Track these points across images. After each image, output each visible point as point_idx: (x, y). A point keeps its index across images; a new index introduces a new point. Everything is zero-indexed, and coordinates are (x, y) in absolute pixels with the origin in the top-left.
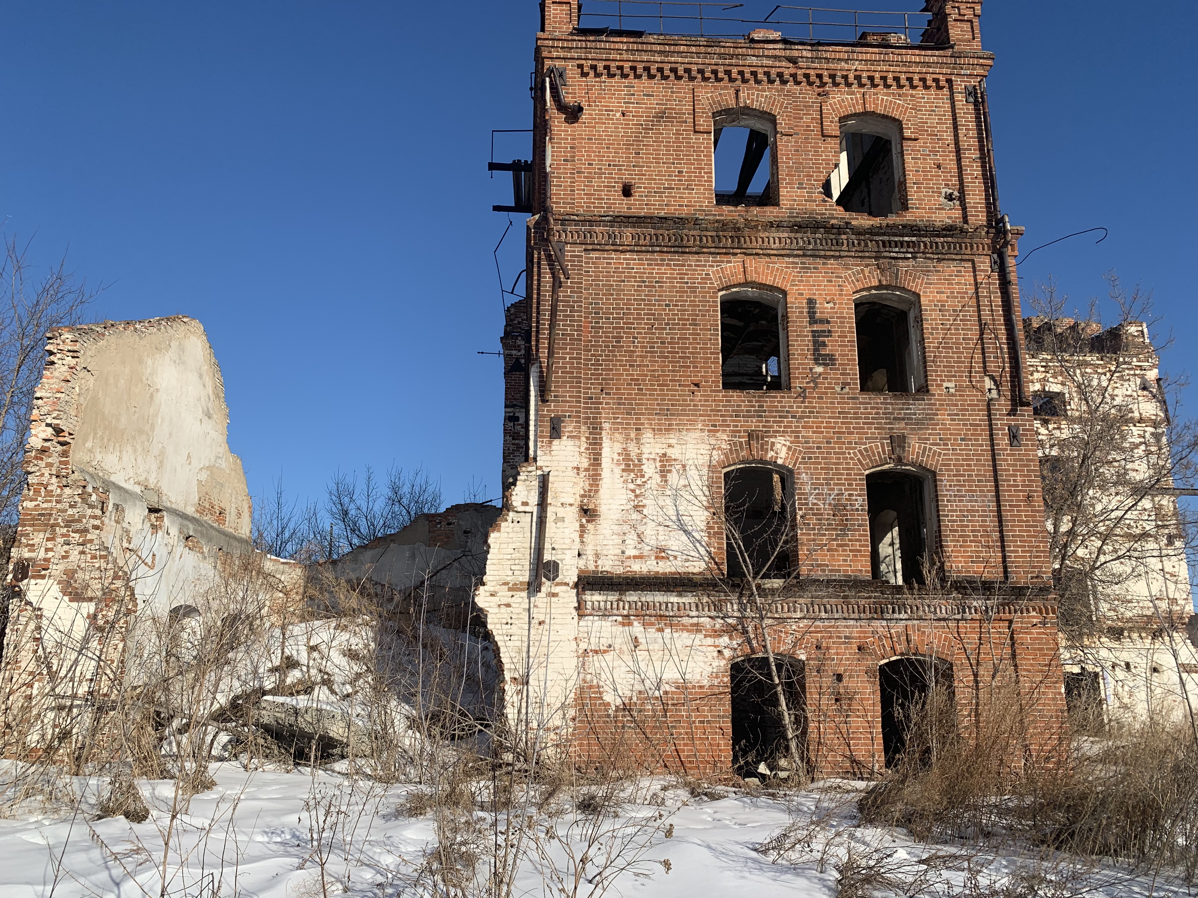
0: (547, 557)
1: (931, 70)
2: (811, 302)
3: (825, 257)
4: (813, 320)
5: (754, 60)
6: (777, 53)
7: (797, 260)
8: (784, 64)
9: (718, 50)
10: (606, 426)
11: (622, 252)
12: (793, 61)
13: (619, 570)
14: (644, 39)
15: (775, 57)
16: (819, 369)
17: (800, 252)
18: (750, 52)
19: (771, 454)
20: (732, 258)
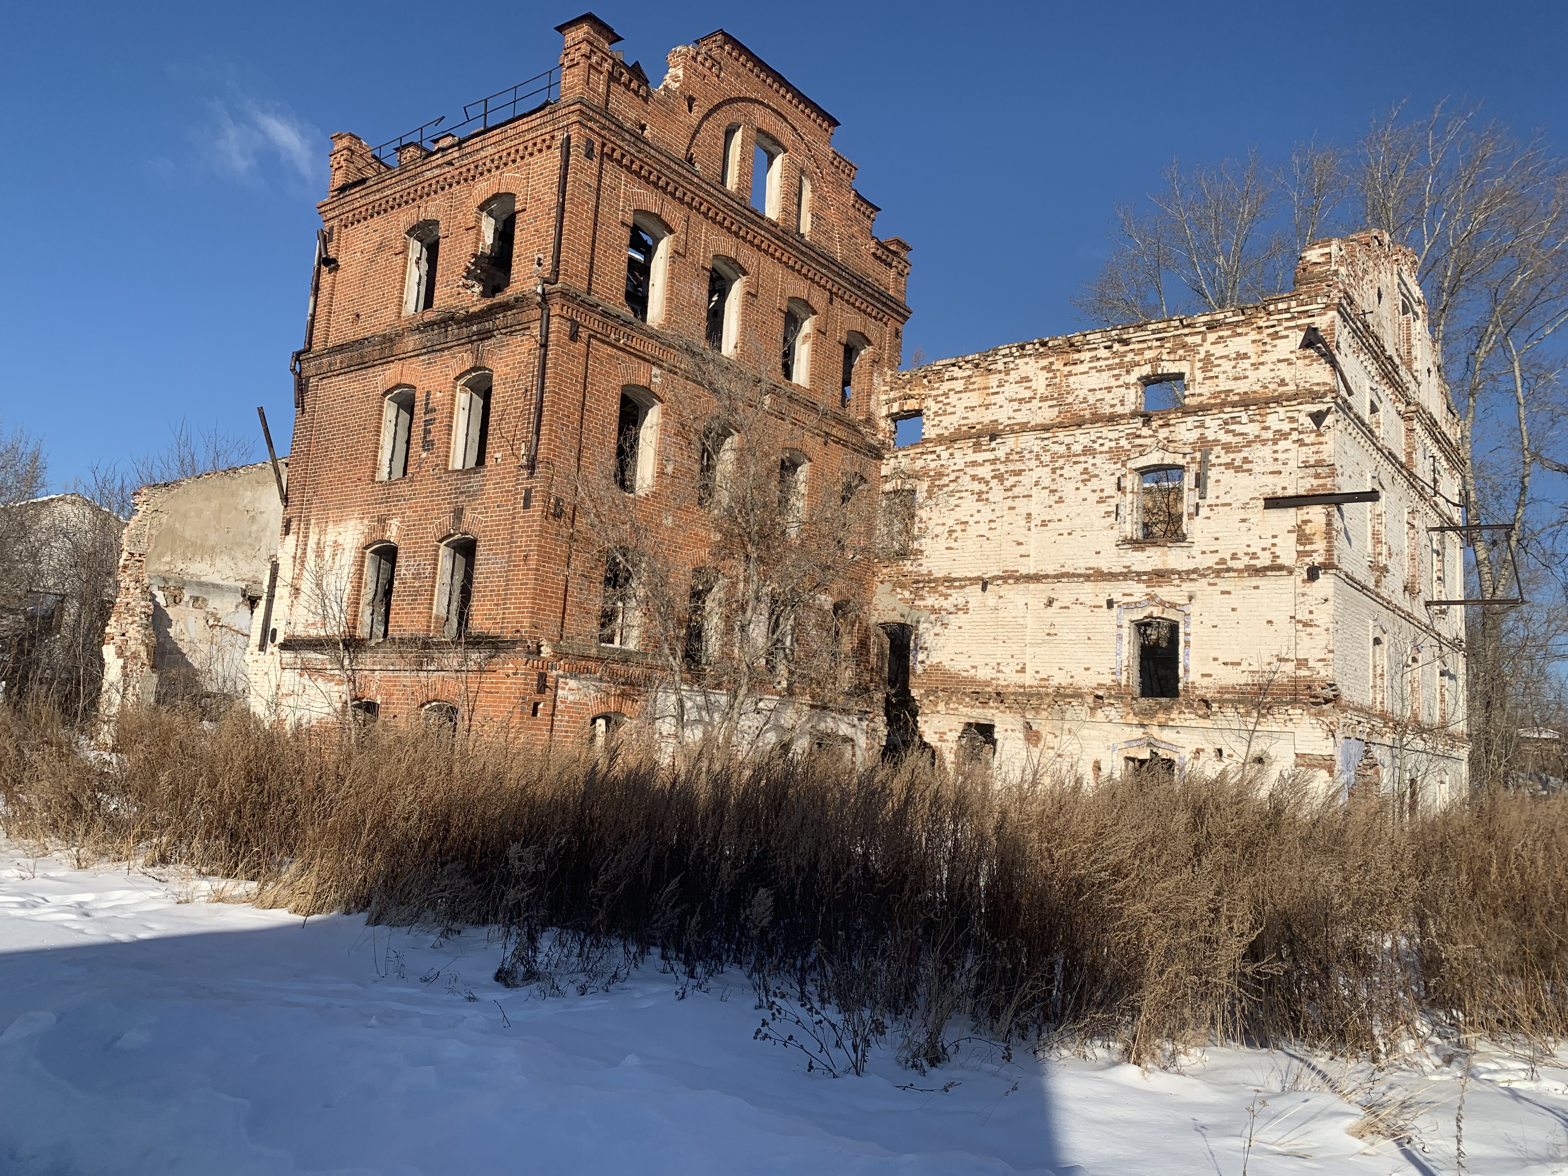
0: (273, 625)
2: (428, 394)
3: (442, 350)
4: (428, 411)
5: (428, 174)
6: (439, 162)
7: (426, 357)
8: (447, 169)
9: (407, 175)
10: (313, 521)
11: (338, 375)
12: (450, 163)
13: (303, 634)
14: (367, 184)
15: (438, 166)
16: (424, 455)
17: (424, 350)
18: (424, 168)
19: (388, 533)
20: (392, 365)
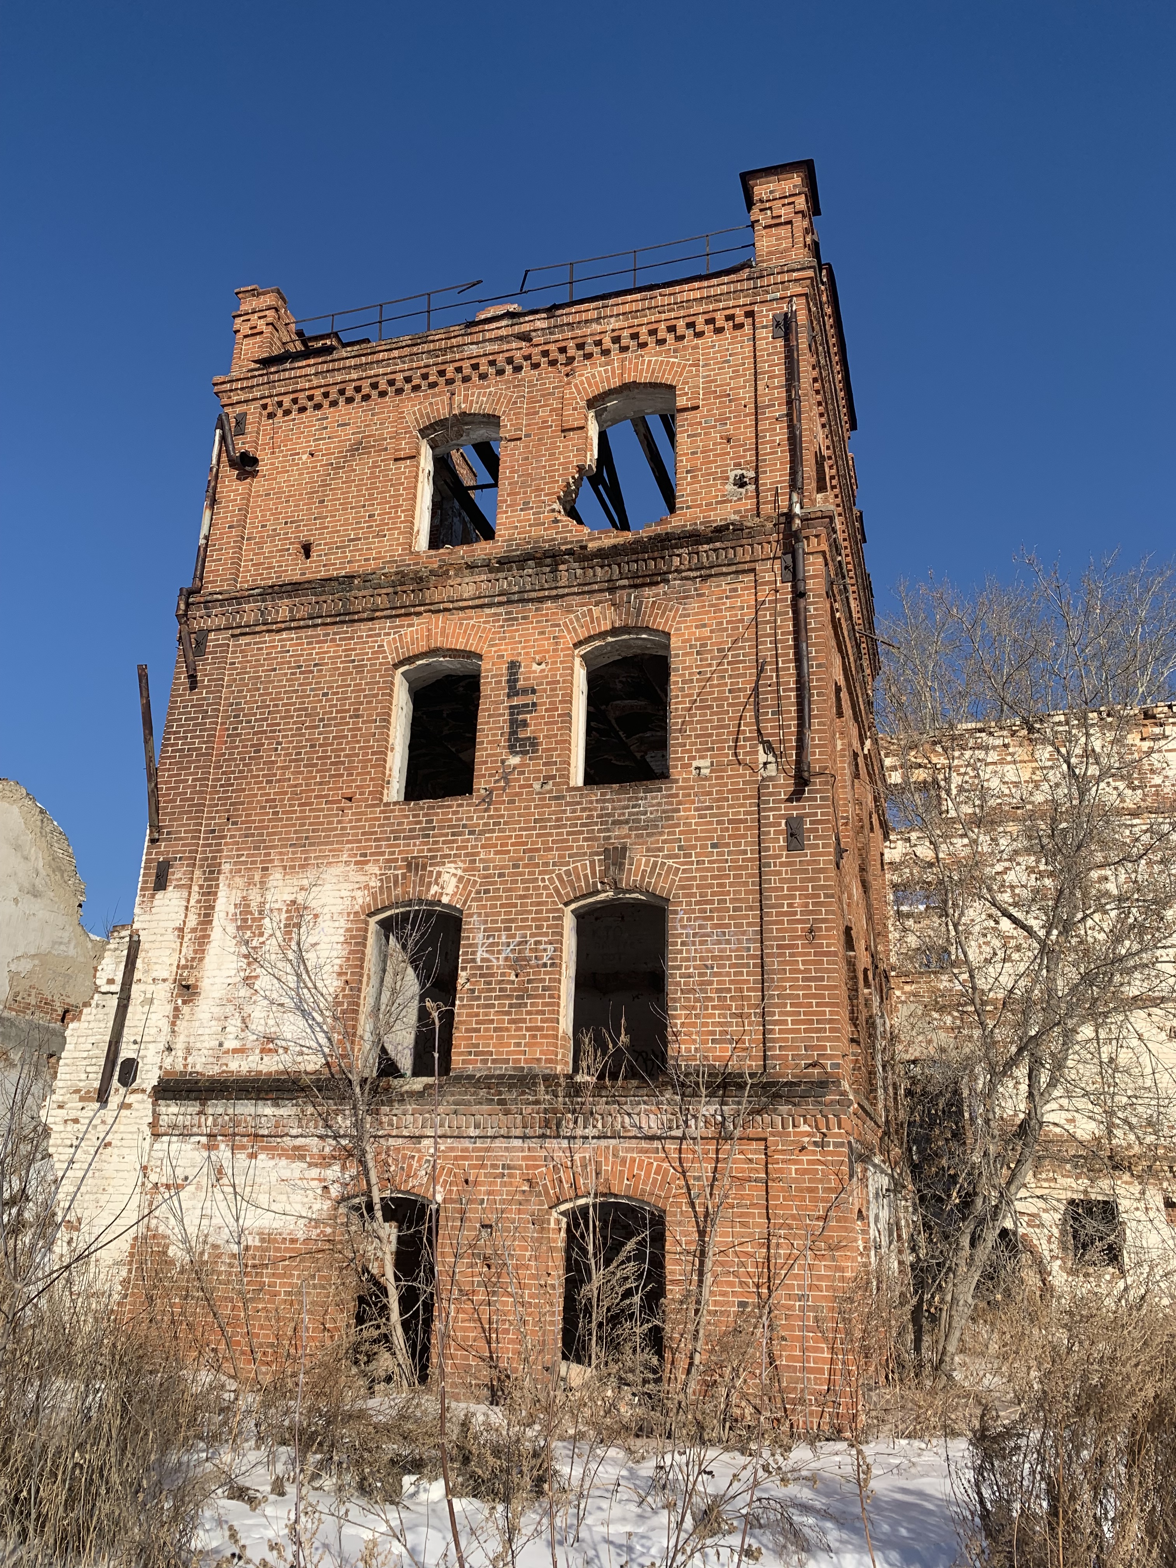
0: (126, 1052)
1: (721, 305)
2: (513, 666)
3: (541, 600)
4: (513, 690)
5: (474, 350)
6: (503, 332)
7: (501, 610)
8: (514, 345)
9: (426, 347)
10: (226, 867)
11: (279, 631)
12: (525, 337)
13: (213, 1070)
14: (335, 355)
15: (500, 339)
16: (515, 760)
17: (504, 599)
18: (467, 339)
19: (434, 889)
20: (415, 620)
